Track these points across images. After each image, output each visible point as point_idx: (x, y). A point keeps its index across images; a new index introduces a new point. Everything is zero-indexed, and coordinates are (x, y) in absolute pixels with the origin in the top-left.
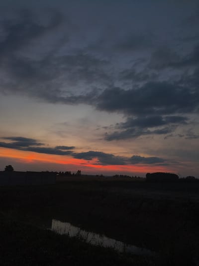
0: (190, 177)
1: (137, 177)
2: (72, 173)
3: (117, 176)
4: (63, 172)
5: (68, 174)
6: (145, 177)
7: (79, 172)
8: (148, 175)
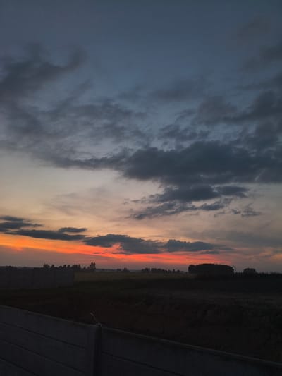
0: (248, 269)
1: (176, 270)
2: (82, 267)
3: (147, 270)
4: (69, 266)
5: (76, 268)
6: (187, 270)
7: (93, 264)
8: (191, 267)
